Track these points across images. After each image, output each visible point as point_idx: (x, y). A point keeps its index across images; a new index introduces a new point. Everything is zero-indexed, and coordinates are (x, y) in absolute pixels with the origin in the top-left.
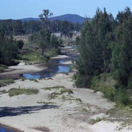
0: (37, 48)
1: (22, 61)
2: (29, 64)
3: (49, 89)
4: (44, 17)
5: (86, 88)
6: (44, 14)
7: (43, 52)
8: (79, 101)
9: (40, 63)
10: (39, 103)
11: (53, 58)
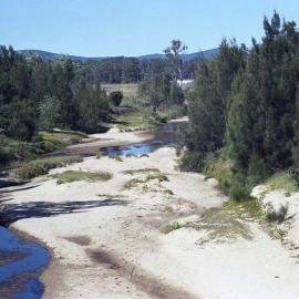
0: (148, 105)
1: (115, 126)
2: (127, 131)
3: (130, 172)
6: (173, 48)
7: (155, 110)
8: (168, 194)
10: (100, 196)
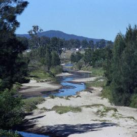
1: (32, 78)
2: (41, 82)
4: (33, 33)
5: (125, 106)
6: (34, 31)
7: (49, 69)
9: (50, 81)
10: (94, 120)
11: (57, 75)
